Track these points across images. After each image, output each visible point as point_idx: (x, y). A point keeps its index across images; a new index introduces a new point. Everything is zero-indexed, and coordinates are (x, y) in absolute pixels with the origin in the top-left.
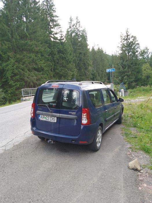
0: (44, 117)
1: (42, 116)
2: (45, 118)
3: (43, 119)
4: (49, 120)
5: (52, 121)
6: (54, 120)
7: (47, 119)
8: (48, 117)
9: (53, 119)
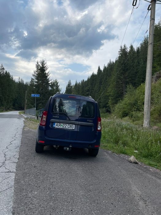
0: (60, 125)
1: (58, 124)
2: (62, 126)
3: (60, 127)
4: (67, 128)
5: (70, 128)
6: (72, 127)
7: (64, 126)
8: (65, 124)
9: (70, 127)
